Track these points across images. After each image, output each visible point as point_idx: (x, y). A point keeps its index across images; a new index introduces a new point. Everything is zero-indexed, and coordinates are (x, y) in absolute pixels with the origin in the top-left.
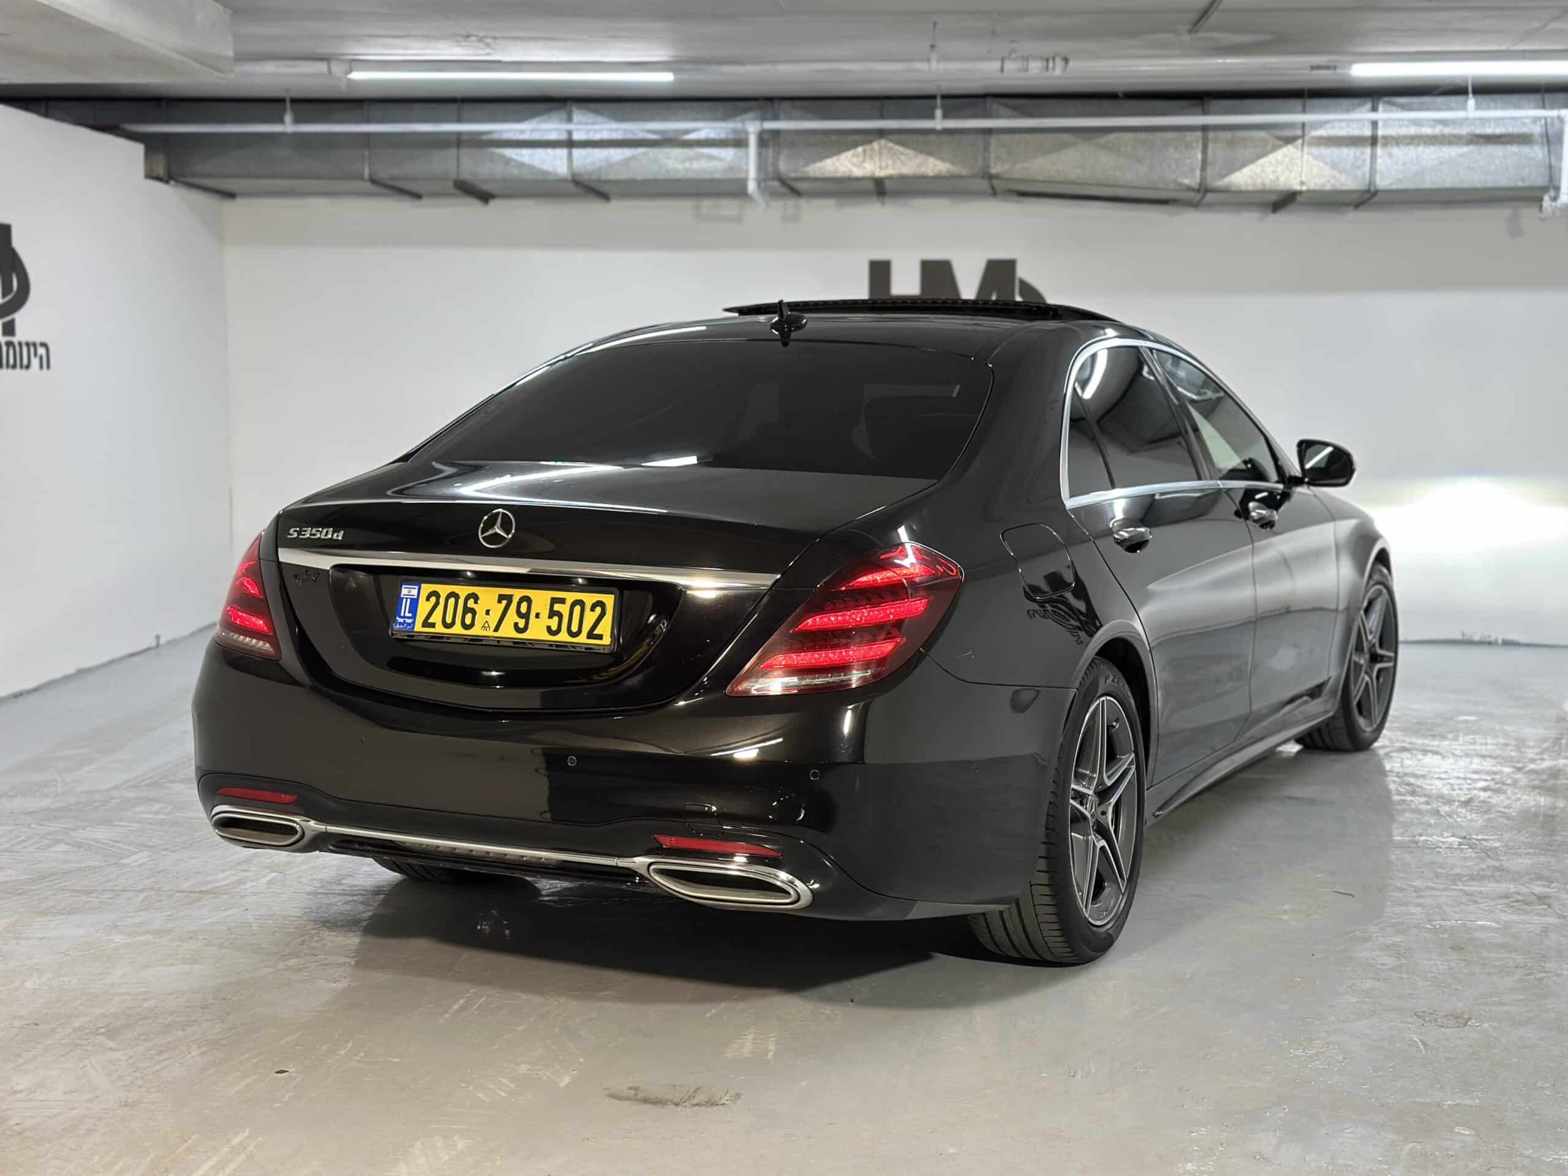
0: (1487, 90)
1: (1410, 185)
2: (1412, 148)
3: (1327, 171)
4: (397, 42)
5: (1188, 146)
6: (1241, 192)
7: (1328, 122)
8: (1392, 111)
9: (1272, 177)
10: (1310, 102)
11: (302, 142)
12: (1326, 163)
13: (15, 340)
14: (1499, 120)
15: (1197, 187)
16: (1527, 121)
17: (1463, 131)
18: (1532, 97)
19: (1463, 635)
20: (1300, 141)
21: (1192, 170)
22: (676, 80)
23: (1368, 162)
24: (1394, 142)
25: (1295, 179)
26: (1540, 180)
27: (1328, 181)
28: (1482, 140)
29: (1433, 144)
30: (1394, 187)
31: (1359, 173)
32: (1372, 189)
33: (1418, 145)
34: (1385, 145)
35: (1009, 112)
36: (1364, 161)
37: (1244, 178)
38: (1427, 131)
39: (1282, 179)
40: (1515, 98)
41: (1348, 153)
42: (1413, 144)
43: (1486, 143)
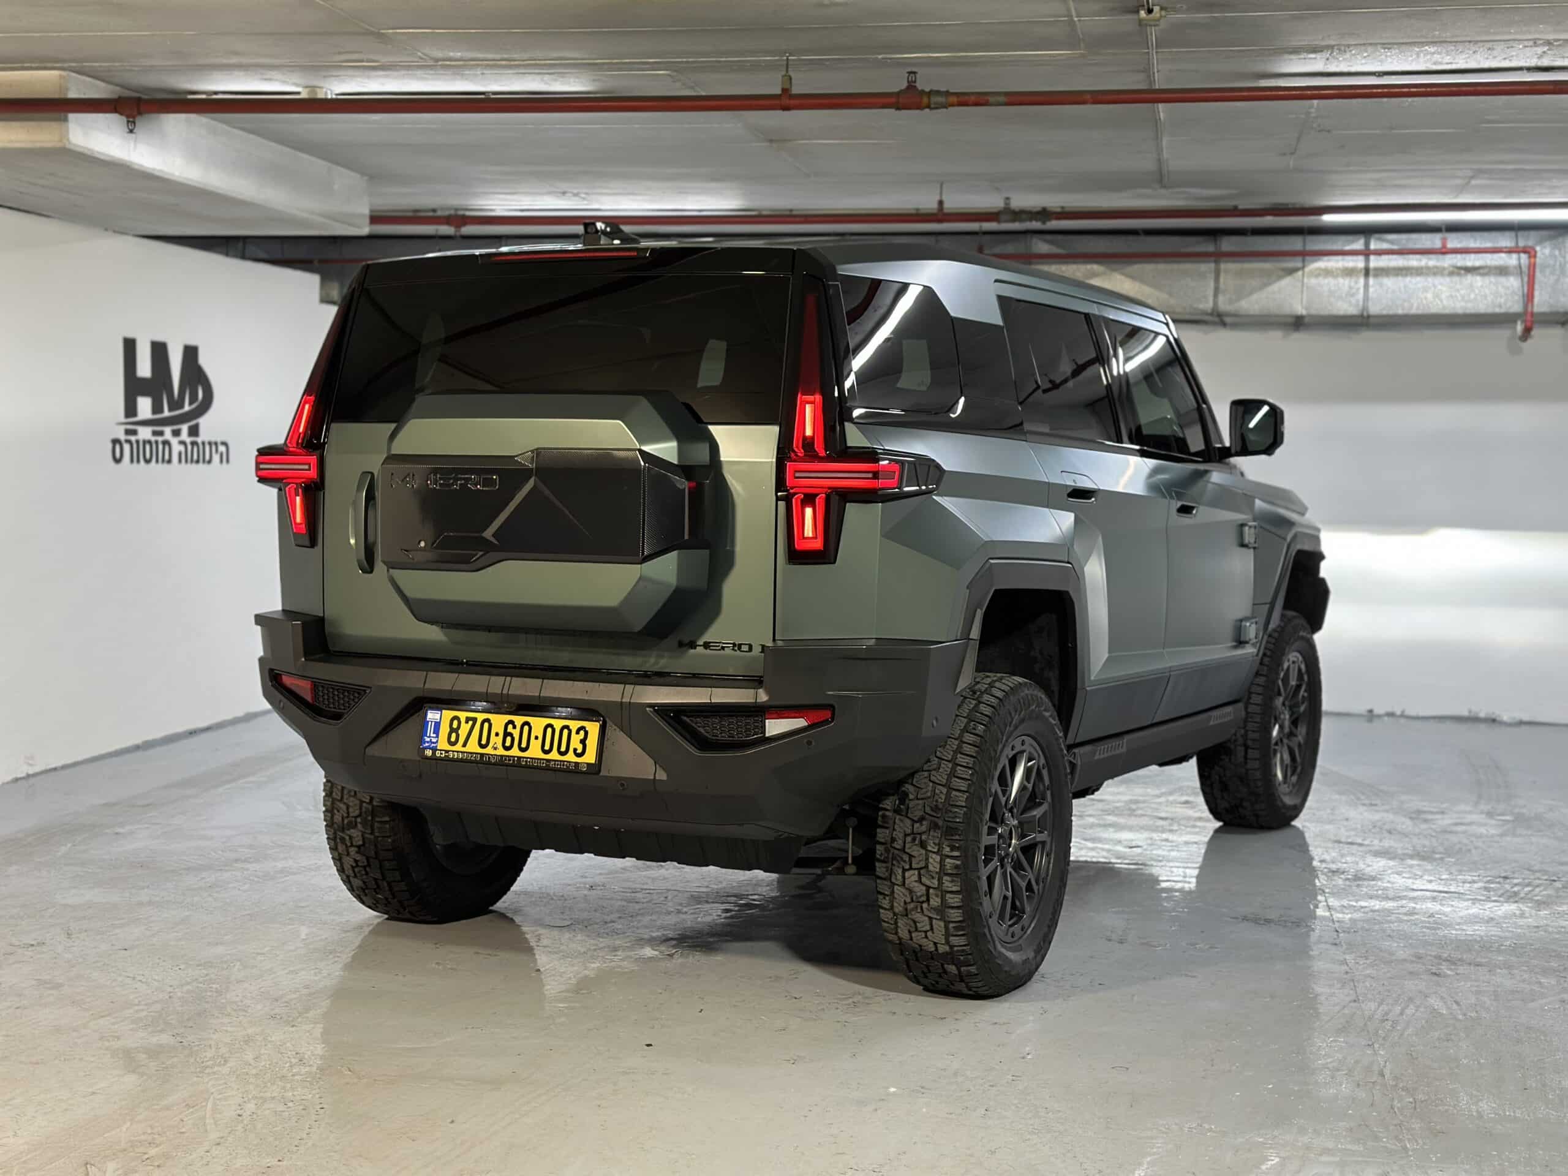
1: (1400, 312)
2: (1400, 278)
3: (1325, 298)
5: (1202, 275)
8: (1380, 244)
9: (1278, 304)
10: (1309, 238)
12: (1324, 292)
13: (199, 440)
15: (1209, 311)
17: (1446, 264)
18: (1507, 234)
19: (1470, 712)
20: (1300, 273)
21: (1205, 297)
23: (1362, 291)
24: (1383, 273)
25: (1297, 304)
26: (1513, 308)
27: (1326, 307)
28: (1463, 272)
29: (1419, 275)
30: (1385, 312)
31: (1353, 301)
32: (1367, 314)
33: (1406, 275)
34: (1376, 276)
35: (1047, 246)
36: (1358, 289)
37: (1253, 303)
38: (1414, 264)
39: (1285, 305)
40: (1494, 234)
41: (1345, 283)
42: (1402, 275)
43: (1466, 275)
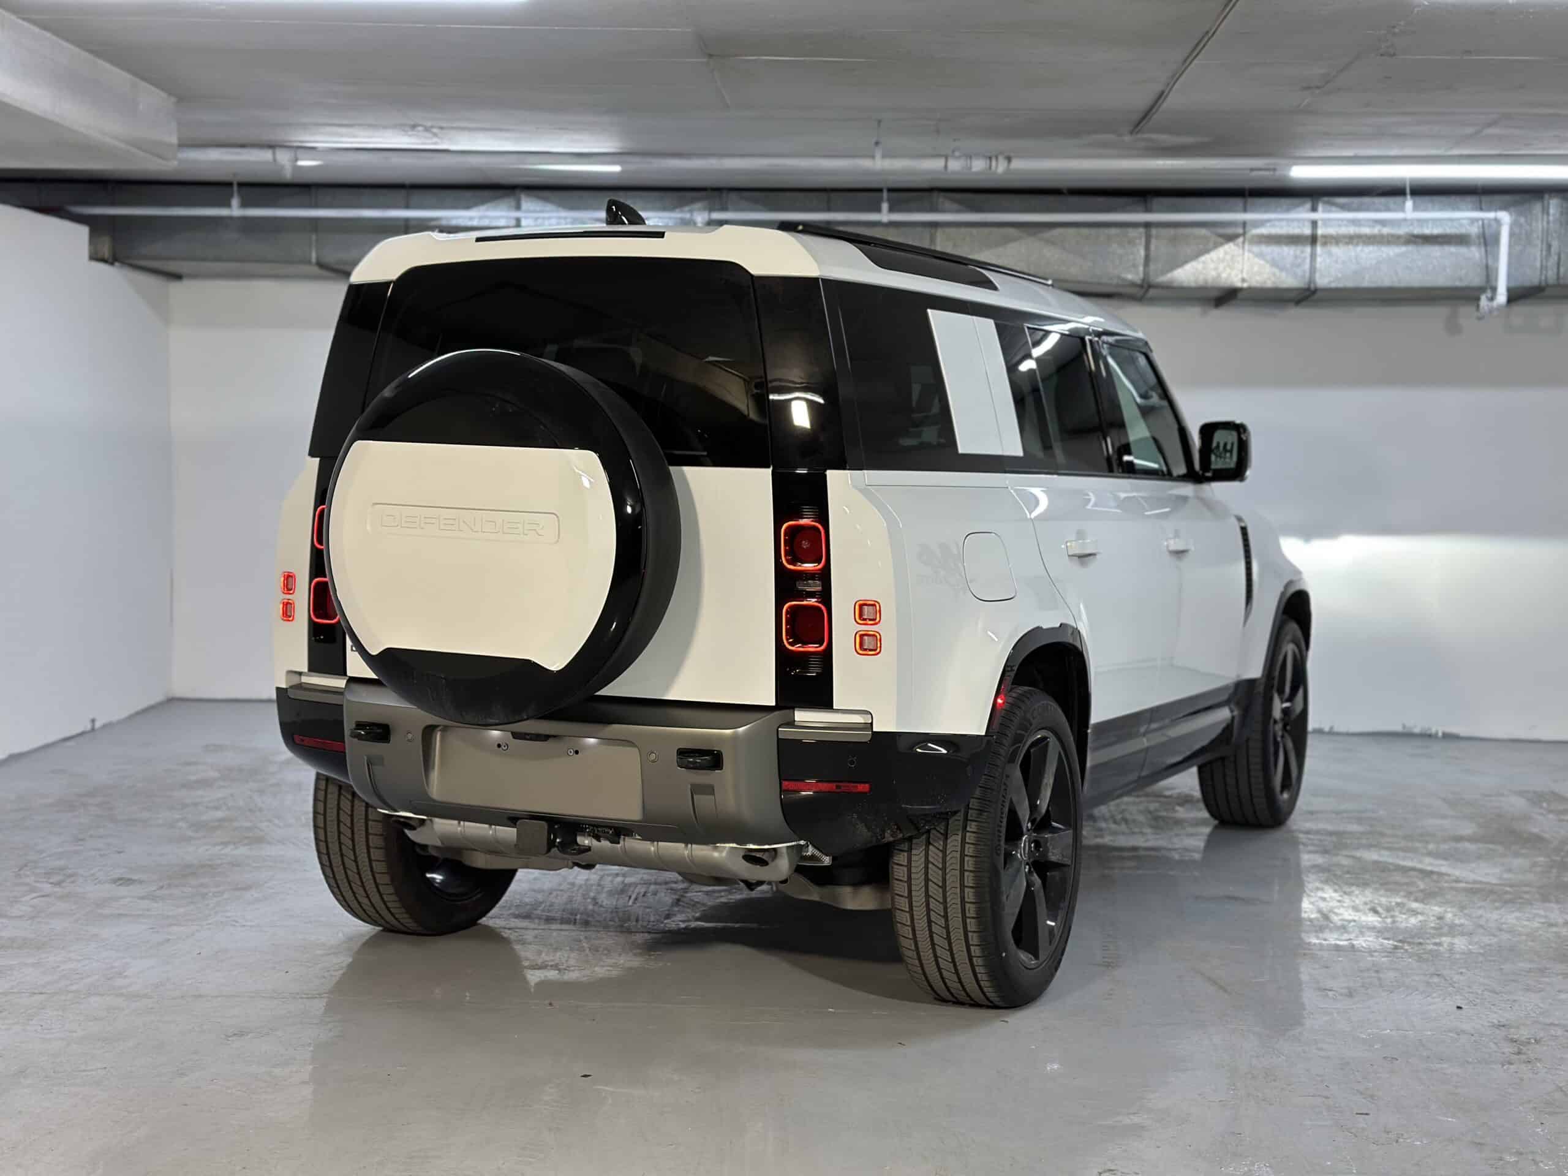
0: (1425, 191)
1: (1350, 284)
2: (1351, 247)
3: (1268, 269)
4: (343, 130)
5: (1131, 242)
6: (1182, 289)
7: (1269, 221)
8: (1330, 211)
9: (1213, 273)
10: (1250, 200)
11: (249, 226)
12: (1267, 262)
14: (1434, 220)
15: (1139, 282)
16: (1465, 222)
17: (1402, 231)
18: (1469, 199)
19: (1404, 726)
20: (1241, 240)
21: (1135, 266)
22: (622, 172)
23: (1308, 261)
24: (1333, 241)
25: (1237, 275)
26: (1476, 280)
27: (1269, 279)
28: (1420, 240)
29: (1372, 243)
30: (1333, 285)
31: (1299, 272)
32: (1312, 286)
33: (1357, 244)
34: (1325, 244)
35: (955, 206)
36: (1305, 258)
37: (1187, 274)
38: (1366, 230)
39: (1224, 275)
40: (1453, 199)
41: (1288, 252)
42: (1352, 243)
43: (1423, 243)
